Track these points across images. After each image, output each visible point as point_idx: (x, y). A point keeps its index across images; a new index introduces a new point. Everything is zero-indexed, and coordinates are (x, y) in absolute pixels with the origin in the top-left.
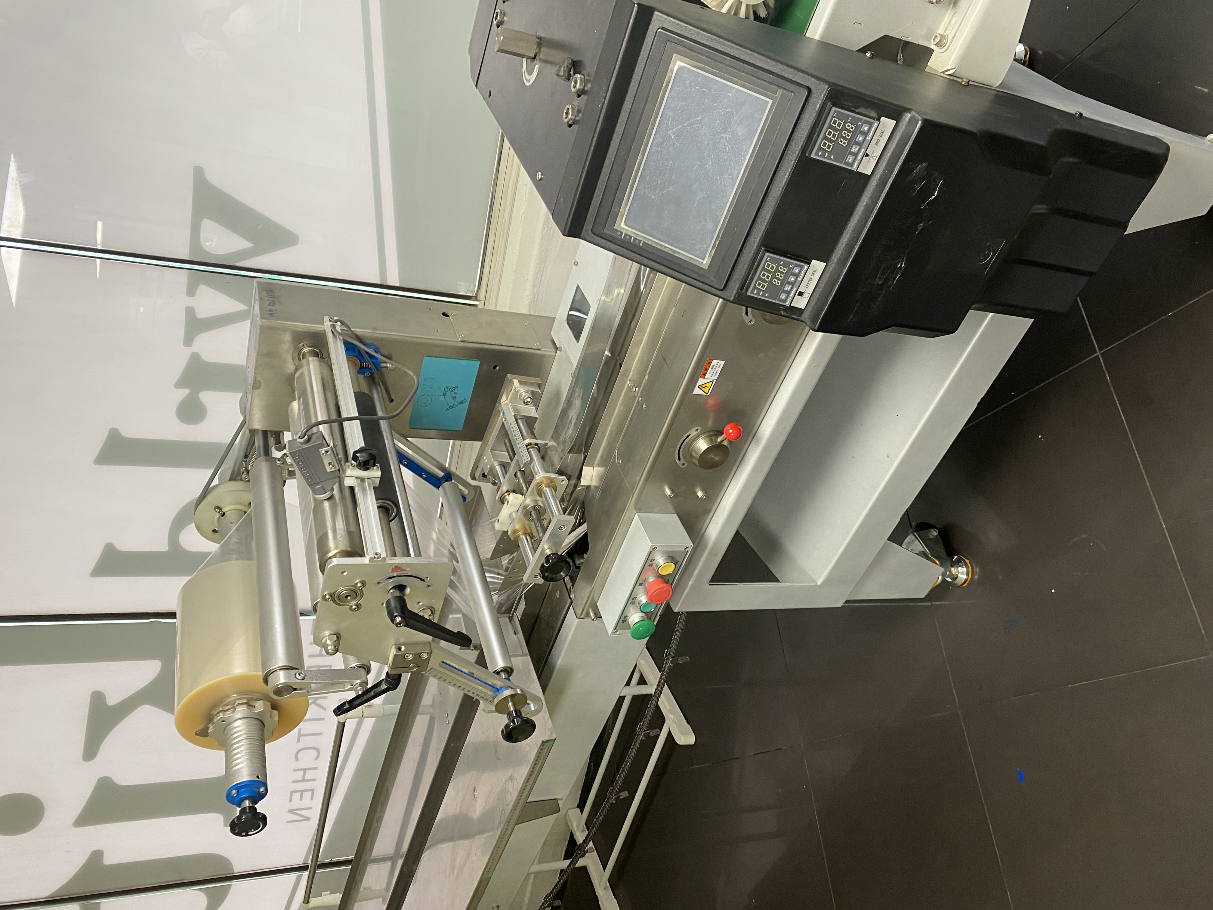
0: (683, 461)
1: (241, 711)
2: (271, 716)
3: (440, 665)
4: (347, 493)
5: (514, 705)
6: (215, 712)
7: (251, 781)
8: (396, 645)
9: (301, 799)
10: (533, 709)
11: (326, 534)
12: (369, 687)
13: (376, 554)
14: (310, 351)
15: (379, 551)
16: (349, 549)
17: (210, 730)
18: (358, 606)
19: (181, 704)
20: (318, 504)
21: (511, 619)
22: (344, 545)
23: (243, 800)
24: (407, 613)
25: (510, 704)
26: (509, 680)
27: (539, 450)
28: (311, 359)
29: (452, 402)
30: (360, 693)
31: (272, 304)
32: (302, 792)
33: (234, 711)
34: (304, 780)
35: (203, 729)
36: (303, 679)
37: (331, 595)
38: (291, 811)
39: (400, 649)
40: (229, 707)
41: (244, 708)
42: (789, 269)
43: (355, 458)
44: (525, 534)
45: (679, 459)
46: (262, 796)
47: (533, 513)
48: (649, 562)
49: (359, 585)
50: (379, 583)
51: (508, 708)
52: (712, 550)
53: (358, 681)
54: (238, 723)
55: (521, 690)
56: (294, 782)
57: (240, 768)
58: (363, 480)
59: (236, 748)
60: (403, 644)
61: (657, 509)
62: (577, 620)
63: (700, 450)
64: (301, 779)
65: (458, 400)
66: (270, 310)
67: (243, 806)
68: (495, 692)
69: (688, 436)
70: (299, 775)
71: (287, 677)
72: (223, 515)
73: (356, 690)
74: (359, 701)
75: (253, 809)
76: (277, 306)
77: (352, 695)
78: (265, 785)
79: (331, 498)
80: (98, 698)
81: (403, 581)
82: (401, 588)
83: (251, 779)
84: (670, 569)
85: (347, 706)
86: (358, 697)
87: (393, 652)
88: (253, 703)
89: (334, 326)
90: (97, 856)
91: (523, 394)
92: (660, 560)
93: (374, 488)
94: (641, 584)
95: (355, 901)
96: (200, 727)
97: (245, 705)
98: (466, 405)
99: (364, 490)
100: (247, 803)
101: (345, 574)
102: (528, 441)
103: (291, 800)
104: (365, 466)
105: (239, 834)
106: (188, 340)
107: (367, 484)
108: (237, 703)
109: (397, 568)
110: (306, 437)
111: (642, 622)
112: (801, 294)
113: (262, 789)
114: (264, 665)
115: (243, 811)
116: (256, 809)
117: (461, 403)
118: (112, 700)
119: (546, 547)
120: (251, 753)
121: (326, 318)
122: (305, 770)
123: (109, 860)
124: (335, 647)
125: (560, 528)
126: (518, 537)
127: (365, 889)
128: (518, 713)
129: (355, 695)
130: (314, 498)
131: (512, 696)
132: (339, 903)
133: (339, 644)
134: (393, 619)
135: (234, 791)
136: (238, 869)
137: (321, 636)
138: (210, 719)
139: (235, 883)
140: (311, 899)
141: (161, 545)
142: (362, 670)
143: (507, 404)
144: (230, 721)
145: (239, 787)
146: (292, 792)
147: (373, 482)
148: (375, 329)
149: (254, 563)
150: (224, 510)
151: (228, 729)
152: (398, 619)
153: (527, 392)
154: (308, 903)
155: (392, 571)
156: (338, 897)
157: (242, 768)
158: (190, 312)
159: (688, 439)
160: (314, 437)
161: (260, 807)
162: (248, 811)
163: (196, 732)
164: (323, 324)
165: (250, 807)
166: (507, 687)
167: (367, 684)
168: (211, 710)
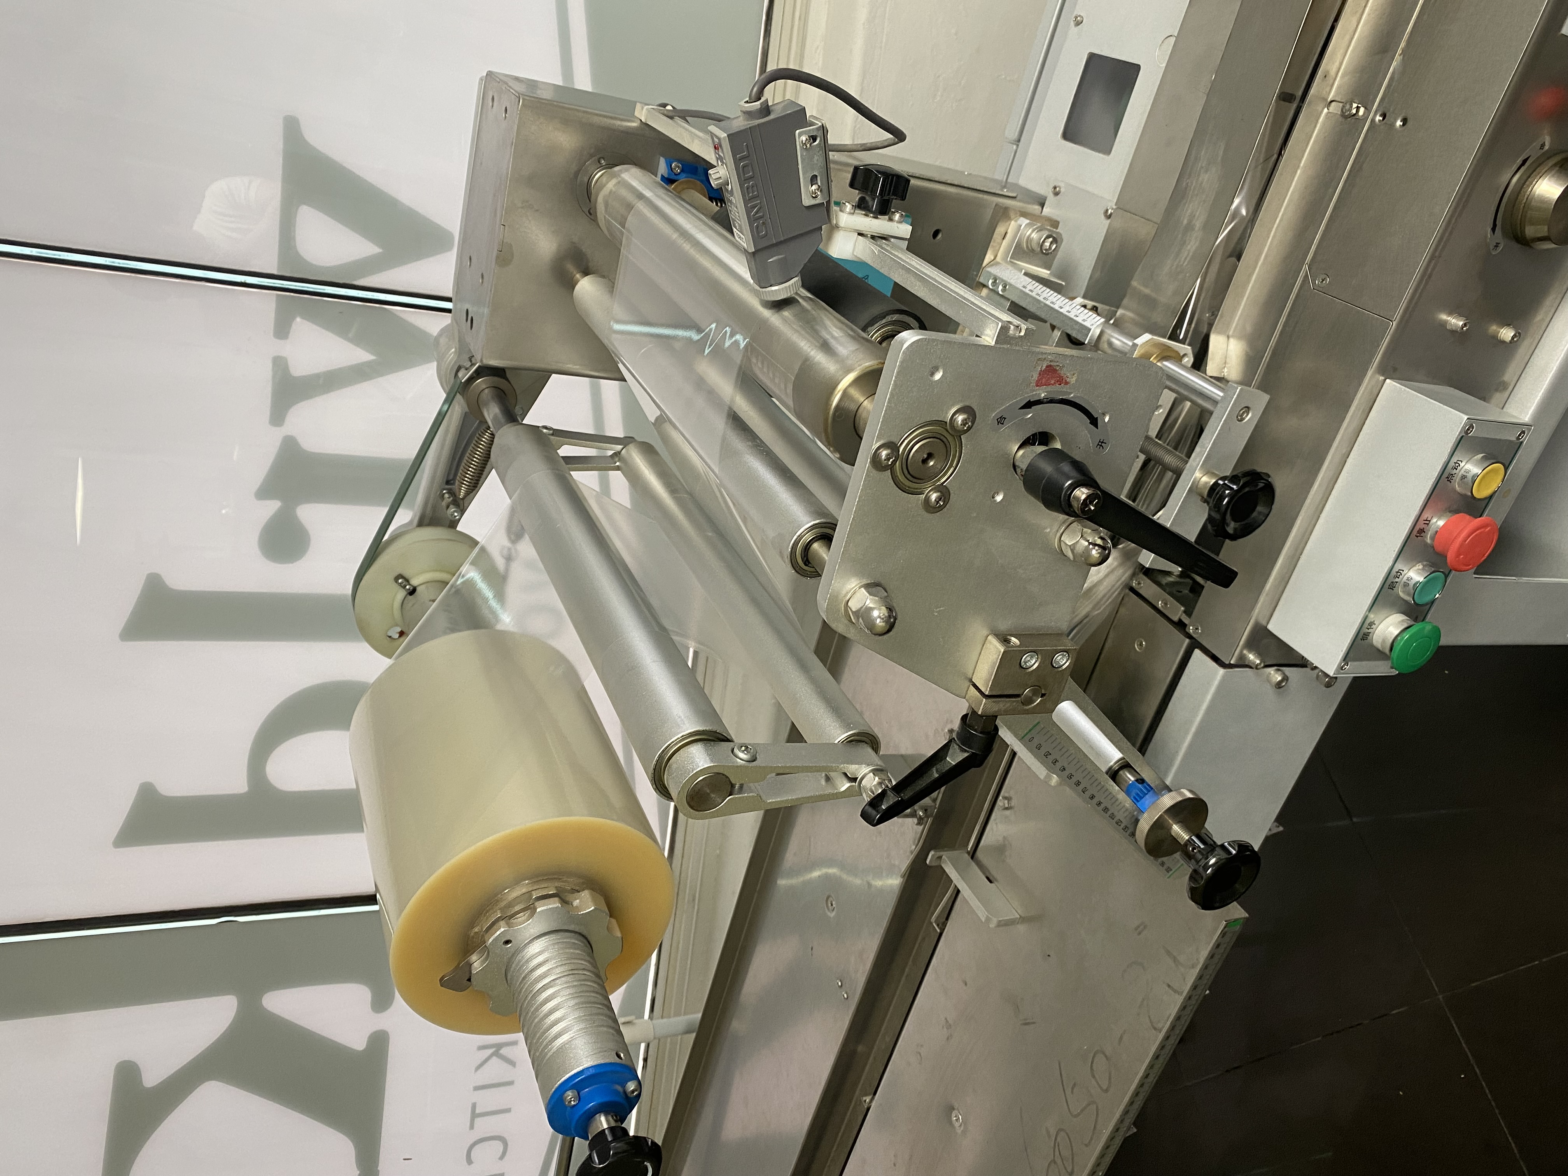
1: (545, 914)
2: (608, 927)
6: (483, 925)
7: (601, 1065)
17: (476, 971)
18: (945, 494)
23: (590, 1116)
33: (530, 916)
35: (457, 970)
39: (1008, 643)
40: (515, 909)
41: (550, 907)
54: (536, 947)
57: (569, 1042)
67: (594, 1128)
72: (413, 592)
75: (621, 1133)
83: (602, 1062)
88: (569, 896)
91: (1035, 236)
96: (451, 966)
100: (604, 1122)
101: (938, 375)
106: (278, 417)
113: (629, 1085)
116: (626, 1132)
118: (152, 1077)
135: (566, 1097)
138: (472, 943)
144: (515, 945)
145: (576, 1086)
150: (415, 582)
151: (517, 965)
157: (572, 1041)
158: (280, 364)
162: (608, 1139)
163: (441, 980)
165: (611, 1129)
168: (472, 924)
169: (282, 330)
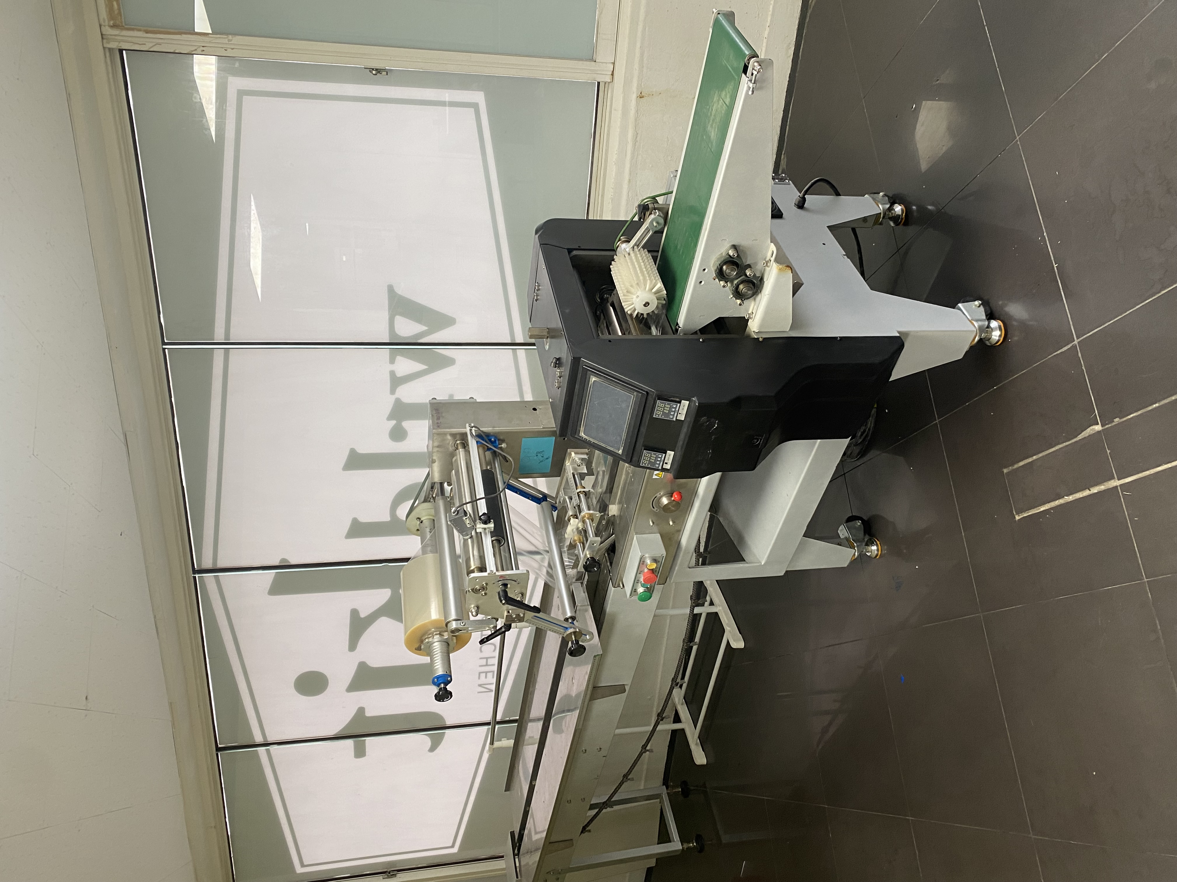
0: (656, 509)
1: (437, 638)
2: (452, 640)
3: (532, 618)
4: (479, 535)
5: (575, 637)
6: (424, 638)
8: (507, 610)
9: (486, 677)
10: (588, 638)
11: (470, 557)
12: (497, 628)
13: (491, 571)
14: (460, 443)
15: (492, 569)
16: (480, 566)
17: (422, 647)
18: (486, 594)
19: (408, 633)
20: (465, 541)
21: (582, 583)
22: (478, 564)
23: (440, 684)
24: (508, 599)
25: (573, 636)
26: (573, 624)
27: (586, 495)
28: (460, 450)
29: (542, 459)
30: (493, 632)
31: (438, 418)
32: (486, 673)
33: (433, 638)
34: (487, 665)
35: (418, 647)
36: (465, 625)
37: (472, 590)
38: (480, 685)
39: (509, 612)
40: (430, 636)
41: (438, 636)
42: (656, 456)
43: (480, 519)
44: (580, 543)
45: (654, 508)
46: (450, 682)
47: (582, 531)
48: (642, 562)
49: (485, 585)
50: (494, 584)
51: (572, 638)
52: (685, 550)
53: (492, 626)
54: (436, 644)
55: (579, 629)
56: (480, 666)
58: (485, 529)
59: (436, 657)
60: (510, 609)
61: (647, 532)
62: (613, 588)
63: (663, 504)
64: (485, 664)
65: (545, 457)
66: (438, 423)
67: (440, 687)
68: (565, 630)
69: (656, 497)
70: (484, 662)
71: (457, 624)
72: (421, 521)
73: (491, 630)
74: (491, 637)
75: (445, 689)
76: (441, 420)
77: (489, 633)
78: (451, 676)
79: (471, 537)
80: (354, 613)
81: (506, 582)
82: (505, 585)
83: (444, 673)
84: (654, 566)
85: (485, 640)
86: (492, 634)
87: (506, 614)
88: (442, 633)
89: (471, 430)
90: (361, 711)
91: (577, 460)
92: (648, 562)
93: (490, 532)
94: (640, 573)
95: (523, 745)
96: (417, 646)
97: (438, 635)
98: (550, 459)
99: (485, 534)
100: (442, 685)
101: (477, 580)
102: (578, 490)
103: (479, 678)
104: (485, 523)
105: (439, 701)
106: (393, 391)
107: (487, 531)
108: (434, 634)
109: (501, 576)
110: (456, 512)
111: (645, 593)
112: (666, 463)
113: (449, 679)
114: (446, 618)
115: (440, 689)
116: (447, 688)
117: (547, 459)
118: (363, 615)
119: (588, 553)
120: (443, 660)
121: (467, 425)
122: (487, 658)
123: (369, 713)
124: (476, 613)
125: (593, 544)
126: (576, 543)
127: (530, 737)
128: (577, 642)
129: (490, 633)
130: (463, 538)
131: (575, 633)
132: (513, 746)
133: (478, 611)
134: (501, 601)
135: (436, 679)
136: (449, 723)
137: (470, 607)
138: (422, 641)
139: (447, 731)
140: (494, 742)
141: (387, 518)
142: (494, 620)
143: (569, 465)
144: (432, 642)
145: (438, 677)
146: (480, 673)
147: (490, 529)
148: (494, 427)
149: (438, 555)
150: (422, 519)
151: (431, 647)
152: (504, 602)
153: (579, 459)
154: (493, 744)
155: (500, 578)
156: (511, 742)
157: (439, 668)
158: (392, 373)
159: (656, 498)
160: (460, 512)
161: (449, 688)
162: (443, 689)
163: (414, 647)
164: (465, 428)
165: (443, 687)
166: (571, 628)
167: (496, 627)
168: (422, 637)
169: (392, 361)
